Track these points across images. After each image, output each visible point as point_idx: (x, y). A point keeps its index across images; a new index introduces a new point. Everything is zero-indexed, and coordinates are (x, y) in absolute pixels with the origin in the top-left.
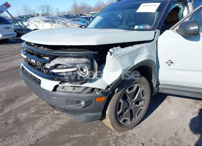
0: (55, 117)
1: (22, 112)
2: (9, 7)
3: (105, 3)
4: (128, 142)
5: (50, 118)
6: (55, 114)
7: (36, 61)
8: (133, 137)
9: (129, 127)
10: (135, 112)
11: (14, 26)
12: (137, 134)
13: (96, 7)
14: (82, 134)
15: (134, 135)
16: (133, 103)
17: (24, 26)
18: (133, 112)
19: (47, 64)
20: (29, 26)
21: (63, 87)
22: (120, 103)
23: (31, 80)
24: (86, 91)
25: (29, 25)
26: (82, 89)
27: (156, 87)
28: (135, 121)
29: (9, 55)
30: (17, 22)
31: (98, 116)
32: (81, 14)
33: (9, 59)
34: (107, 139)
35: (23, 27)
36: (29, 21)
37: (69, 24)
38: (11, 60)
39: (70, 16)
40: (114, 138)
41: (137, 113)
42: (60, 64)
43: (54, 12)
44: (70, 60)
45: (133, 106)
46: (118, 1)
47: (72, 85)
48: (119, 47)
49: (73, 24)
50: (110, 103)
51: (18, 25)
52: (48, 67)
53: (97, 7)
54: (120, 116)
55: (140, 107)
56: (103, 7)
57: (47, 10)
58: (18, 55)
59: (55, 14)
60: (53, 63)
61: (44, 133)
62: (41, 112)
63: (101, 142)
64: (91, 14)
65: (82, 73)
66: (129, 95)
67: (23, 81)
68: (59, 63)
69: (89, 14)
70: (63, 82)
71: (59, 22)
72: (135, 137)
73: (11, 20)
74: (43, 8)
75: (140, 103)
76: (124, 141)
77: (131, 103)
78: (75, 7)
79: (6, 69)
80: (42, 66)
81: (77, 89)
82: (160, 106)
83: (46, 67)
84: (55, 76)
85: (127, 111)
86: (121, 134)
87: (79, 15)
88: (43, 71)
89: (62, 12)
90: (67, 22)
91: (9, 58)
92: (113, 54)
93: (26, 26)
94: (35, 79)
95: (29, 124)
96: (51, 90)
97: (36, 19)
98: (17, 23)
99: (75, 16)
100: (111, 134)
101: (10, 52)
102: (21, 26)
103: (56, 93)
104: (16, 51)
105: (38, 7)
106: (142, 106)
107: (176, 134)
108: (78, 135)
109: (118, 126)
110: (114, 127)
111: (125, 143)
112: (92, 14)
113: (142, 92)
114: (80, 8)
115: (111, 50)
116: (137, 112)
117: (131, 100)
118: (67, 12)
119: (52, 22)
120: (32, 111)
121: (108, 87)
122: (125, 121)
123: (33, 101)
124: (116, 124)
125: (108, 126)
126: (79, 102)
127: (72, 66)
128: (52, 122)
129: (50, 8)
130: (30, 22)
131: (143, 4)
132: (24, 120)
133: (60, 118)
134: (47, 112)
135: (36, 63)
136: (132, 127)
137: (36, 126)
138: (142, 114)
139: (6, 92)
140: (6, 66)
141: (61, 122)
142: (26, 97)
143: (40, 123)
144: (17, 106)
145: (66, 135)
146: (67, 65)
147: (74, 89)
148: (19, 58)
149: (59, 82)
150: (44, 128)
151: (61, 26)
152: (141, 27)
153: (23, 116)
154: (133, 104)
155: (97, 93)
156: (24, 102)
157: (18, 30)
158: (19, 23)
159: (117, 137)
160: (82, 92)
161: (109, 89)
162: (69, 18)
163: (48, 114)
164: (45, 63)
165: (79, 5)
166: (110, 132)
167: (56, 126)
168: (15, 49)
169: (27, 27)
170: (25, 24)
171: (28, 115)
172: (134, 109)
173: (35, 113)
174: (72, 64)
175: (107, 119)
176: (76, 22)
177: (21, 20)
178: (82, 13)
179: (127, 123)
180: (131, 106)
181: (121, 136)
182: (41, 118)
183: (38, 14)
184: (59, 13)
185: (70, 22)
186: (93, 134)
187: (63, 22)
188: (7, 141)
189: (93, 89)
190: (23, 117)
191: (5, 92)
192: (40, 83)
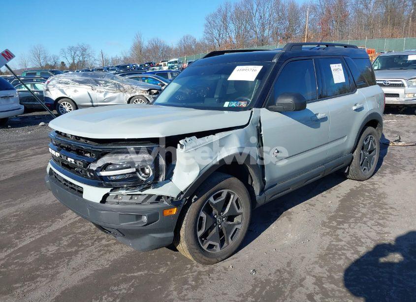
0: (104, 250)
1: (48, 245)
2: (10, 58)
3: (198, 40)
4: (215, 278)
5: (96, 252)
6: (103, 245)
7: (75, 160)
8: (225, 271)
9: (218, 257)
10: (228, 233)
11: (19, 91)
12: (231, 267)
13: (180, 48)
14: (146, 272)
15: (225, 269)
16: (224, 219)
17: (37, 91)
18: (224, 232)
19: (92, 164)
20: (48, 92)
21: (116, 197)
22: (201, 218)
23: (67, 190)
24: (150, 200)
25: (48, 90)
26: (143, 198)
27: (260, 194)
28: (228, 247)
29: (12, 150)
30: (24, 84)
31: (167, 238)
32: (151, 63)
33: (13, 157)
34: (184, 276)
35: (35, 93)
36: (49, 82)
37: (126, 87)
38: (18, 159)
39: (128, 67)
40: (195, 274)
41: (231, 236)
42: (111, 164)
43: (96, 58)
44: (126, 157)
45: (222, 223)
46: (205, 58)
47: (129, 192)
48: (194, 138)
49: (135, 87)
50: (185, 218)
51: (26, 89)
52: (95, 169)
53: (183, 47)
54: (203, 239)
55: (234, 225)
56: (193, 47)
57: (83, 55)
58: (30, 149)
59: (98, 65)
60: (100, 163)
61: (86, 273)
62: (80, 244)
63: (174, 281)
64: (170, 63)
65: (143, 175)
66: (216, 206)
67: (50, 194)
68: (109, 162)
69: (166, 63)
70: (115, 189)
71: (106, 82)
72: (227, 271)
73: (11, 80)
74: (73, 53)
75: (236, 220)
76: (210, 278)
77: (220, 218)
78: (138, 48)
79: (11, 175)
80: (84, 167)
81: (136, 198)
82: (273, 227)
83: (91, 168)
84: (104, 181)
85: (214, 230)
86: (207, 268)
87: (146, 65)
88: (86, 175)
89: (112, 58)
90: (123, 82)
91: (13, 155)
92: (184, 147)
93: (41, 92)
94: (73, 188)
95: (60, 262)
96: (99, 202)
97: (63, 77)
98: (23, 86)
99: (139, 65)
100: (191, 269)
101: (13, 144)
102: (32, 92)
103: (106, 205)
104: (24, 141)
105: (63, 50)
106: (239, 223)
107: (289, 264)
108: (139, 273)
109: (200, 255)
110: (193, 256)
111: (210, 280)
112: (172, 62)
113: (237, 201)
114: (148, 51)
115: (181, 142)
116: (229, 233)
117: (220, 215)
118: (122, 58)
119: (92, 83)
120: (65, 242)
121: (182, 193)
122: (211, 247)
123: (65, 227)
124: (196, 251)
125: (185, 256)
126: (139, 217)
127: (129, 165)
128: (99, 257)
129: (88, 52)
130: (51, 83)
131: (238, 68)
132: (52, 256)
133: (112, 251)
134: (89, 242)
135: (76, 163)
136: (223, 258)
137: (73, 264)
138: (239, 236)
139: (17, 215)
140: (11, 170)
141: (113, 257)
142: (53, 222)
143: (78, 260)
144: (39, 236)
145: (122, 273)
146: (121, 164)
147: (131, 198)
148: (31, 156)
149: (110, 189)
150: (85, 266)
151: (110, 90)
152: (234, 104)
153: (50, 250)
154: (223, 221)
155: (165, 203)
156: (50, 230)
157: (26, 100)
158: (29, 86)
159: (200, 273)
160: (143, 202)
161: (182, 196)
162: (127, 74)
163: (92, 246)
164: (90, 163)
165: (146, 44)
166: (189, 266)
167: (105, 262)
168: (22, 138)
169: (44, 93)
170: (40, 87)
171: (59, 249)
172: (226, 229)
173: (70, 245)
174: (128, 163)
175: (182, 244)
176: (141, 82)
177: (32, 80)
178: (153, 61)
179: (215, 250)
180: (220, 224)
181: (206, 271)
182: (80, 252)
183: (63, 63)
184: (107, 61)
185: (129, 82)
186: (162, 270)
187: (115, 84)
188: (28, 287)
189: (159, 198)
190: (51, 252)
191: (14, 216)
192: (82, 192)
